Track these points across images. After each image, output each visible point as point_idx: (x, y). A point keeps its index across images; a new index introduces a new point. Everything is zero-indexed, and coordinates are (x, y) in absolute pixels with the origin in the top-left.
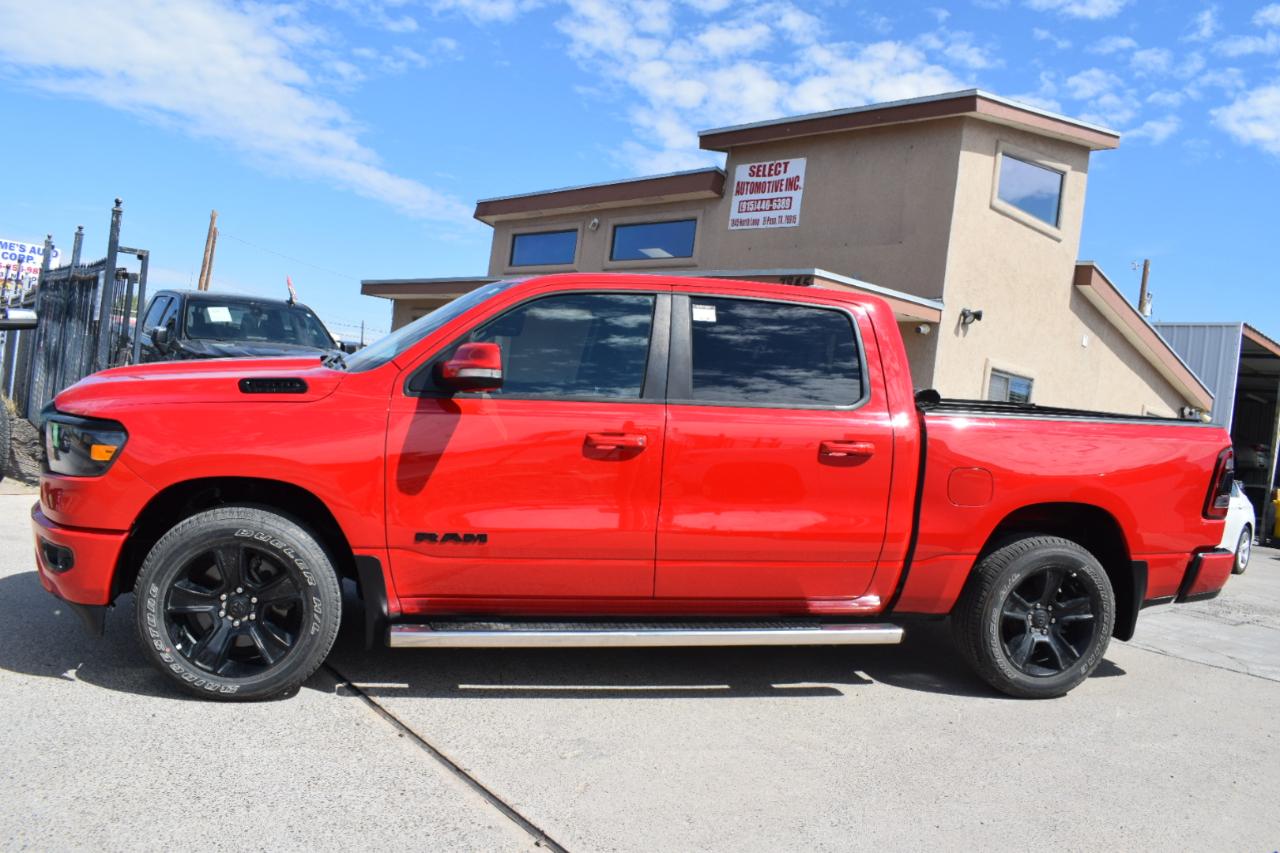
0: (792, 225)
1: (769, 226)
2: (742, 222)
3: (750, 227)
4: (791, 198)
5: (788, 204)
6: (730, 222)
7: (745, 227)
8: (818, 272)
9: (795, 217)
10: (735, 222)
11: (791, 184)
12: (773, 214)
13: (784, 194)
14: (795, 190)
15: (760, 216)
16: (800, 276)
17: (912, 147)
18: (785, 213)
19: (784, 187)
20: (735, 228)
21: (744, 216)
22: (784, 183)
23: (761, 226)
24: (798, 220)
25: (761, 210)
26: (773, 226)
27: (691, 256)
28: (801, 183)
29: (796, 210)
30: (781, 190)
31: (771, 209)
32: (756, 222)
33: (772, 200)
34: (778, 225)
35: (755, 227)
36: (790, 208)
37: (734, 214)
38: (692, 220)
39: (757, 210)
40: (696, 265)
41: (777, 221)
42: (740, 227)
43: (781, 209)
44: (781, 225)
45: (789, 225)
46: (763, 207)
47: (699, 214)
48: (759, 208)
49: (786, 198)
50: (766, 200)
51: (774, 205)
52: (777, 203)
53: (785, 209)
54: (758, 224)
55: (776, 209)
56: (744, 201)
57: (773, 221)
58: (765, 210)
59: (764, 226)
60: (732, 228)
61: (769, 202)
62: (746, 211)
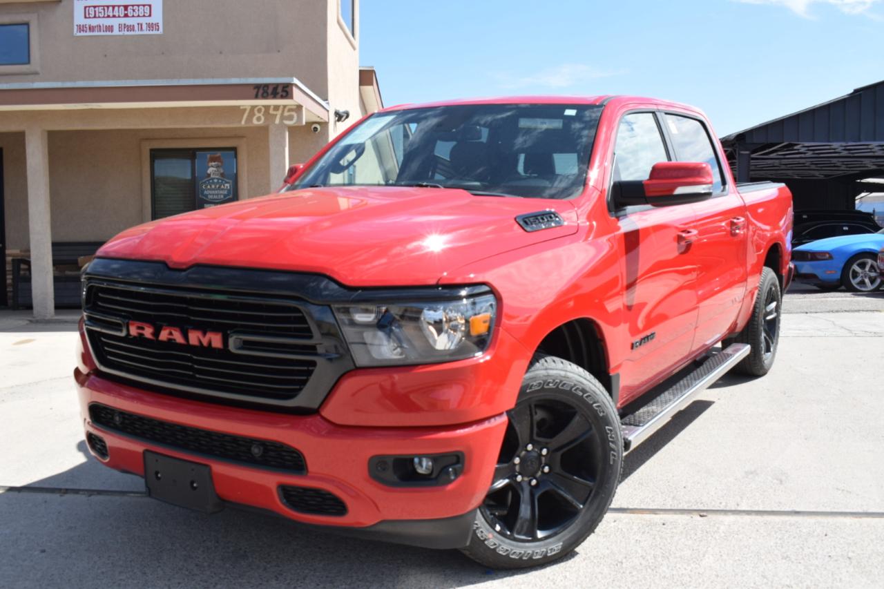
0: (155, 32)
1: (126, 33)
2: (91, 29)
3: (102, 33)
4: (150, 6)
5: (148, 12)
6: (75, 28)
7: (95, 34)
8: (296, 81)
9: (157, 25)
10: (81, 28)
12: (129, 21)
15: (115, 22)
16: (276, 86)
18: (144, 21)
20: (83, 34)
21: (94, 22)
23: (116, 32)
24: (161, 28)
25: (114, 16)
26: (132, 33)
27: (29, 62)
29: (157, 17)
31: (126, 16)
32: (110, 28)
33: (126, 7)
34: (137, 32)
35: (109, 33)
36: (150, 15)
37: (79, 19)
38: (23, 24)
39: (108, 16)
40: (36, 73)
41: (136, 28)
42: (89, 34)
43: (139, 16)
44: (141, 33)
45: (151, 33)
46: (117, 14)
47: (32, 19)
48: (111, 14)
49: (144, 6)
50: (119, 6)
51: (130, 11)
52: (134, 11)
53: (144, 16)
54: (112, 31)
55: (133, 16)
56: (89, 7)
57: (131, 28)
58: (119, 17)
59: (121, 33)
60: (79, 34)
61: (122, 8)
62: (95, 17)
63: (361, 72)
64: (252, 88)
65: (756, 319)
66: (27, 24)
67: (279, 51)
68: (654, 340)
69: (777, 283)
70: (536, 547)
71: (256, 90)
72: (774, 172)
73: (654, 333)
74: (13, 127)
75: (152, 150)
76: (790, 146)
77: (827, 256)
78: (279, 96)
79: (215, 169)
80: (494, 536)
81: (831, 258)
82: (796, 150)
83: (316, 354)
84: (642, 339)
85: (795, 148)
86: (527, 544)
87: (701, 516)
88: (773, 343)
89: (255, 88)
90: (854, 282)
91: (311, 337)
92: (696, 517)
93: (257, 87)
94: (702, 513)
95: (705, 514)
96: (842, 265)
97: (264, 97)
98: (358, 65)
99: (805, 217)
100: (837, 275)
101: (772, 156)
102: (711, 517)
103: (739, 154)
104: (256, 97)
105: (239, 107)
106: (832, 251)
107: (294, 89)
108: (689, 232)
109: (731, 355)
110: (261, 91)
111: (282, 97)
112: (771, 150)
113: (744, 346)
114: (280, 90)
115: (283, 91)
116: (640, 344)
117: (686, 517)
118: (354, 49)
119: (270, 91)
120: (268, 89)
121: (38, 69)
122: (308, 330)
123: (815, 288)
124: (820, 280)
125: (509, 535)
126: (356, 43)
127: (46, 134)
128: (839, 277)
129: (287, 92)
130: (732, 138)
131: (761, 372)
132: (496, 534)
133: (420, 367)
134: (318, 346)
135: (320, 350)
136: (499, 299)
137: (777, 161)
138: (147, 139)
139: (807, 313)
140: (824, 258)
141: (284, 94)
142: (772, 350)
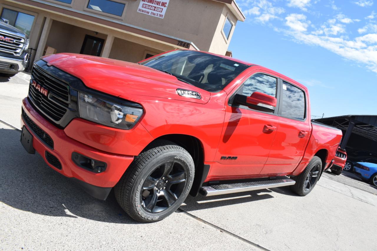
0: (161, 18)
1: (152, 15)
2: (143, 11)
3: (145, 13)
4: (162, 9)
6: (138, 9)
7: (143, 13)
8: (192, 43)
9: (162, 15)
10: (140, 10)
11: (163, 4)
12: (155, 12)
13: (160, 7)
14: (165, 7)
15: (150, 11)
16: (185, 43)
17: (207, 7)
18: (159, 13)
19: (160, 4)
20: (140, 12)
21: (144, 9)
22: (161, 3)
23: (150, 14)
24: (163, 17)
25: (151, 9)
26: (154, 16)
27: (121, 16)
28: (167, 5)
29: (163, 13)
30: (159, 5)
31: (154, 10)
32: (148, 13)
33: (155, 7)
34: (156, 16)
36: (161, 12)
37: (140, 7)
38: (123, 4)
39: (149, 9)
40: (122, 20)
41: (156, 15)
42: (141, 12)
43: (158, 11)
44: (157, 17)
45: (160, 17)
46: (152, 9)
47: (127, 3)
48: (150, 8)
49: (161, 8)
50: (153, 6)
51: (156, 9)
52: (157, 9)
53: (160, 12)
54: (149, 14)
55: (156, 11)
56: (144, 4)
57: (154, 14)
58: (152, 10)
59: (151, 15)
60: (138, 12)
61: (154, 7)
62: (145, 8)
63: (227, 52)
64: (178, 41)
65: (305, 174)
66: (125, 4)
67: (197, 35)
68: (236, 160)
69: (321, 165)
70: (151, 215)
71: (178, 43)
72: (366, 135)
73: (237, 157)
74: (105, 33)
75: (147, 54)
76: (371, 127)
77: (368, 169)
78: (185, 46)
79: (164, 67)
80: (140, 206)
81: (369, 170)
82: (373, 129)
83: (67, 107)
84: (228, 157)
85: (373, 128)
86: (148, 213)
87: (221, 231)
88: (312, 186)
89: (178, 42)
90: (374, 182)
91: (67, 100)
92: (219, 231)
93: (179, 41)
94: (222, 230)
95: (223, 231)
96: (372, 174)
97: (180, 45)
98: (227, 49)
99: (371, 154)
100: (369, 177)
101: (365, 128)
102: (224, 233)
103: (351, 123)
104: (178, 45)
105: (173, 47)
106: (370, 168)
107: (191, 46)
108: (272, 126)
109: (284, 181)
110: (180, 43)
111: (186, 47)
112: (364, 126)
113: (293, 181)
114: (186, 45)
115: (187, 45)
116: (227, 159)
117: (215, 229)
118: (227, 44)
119: (183, 44)
120: (182, 43)
121: (123, 19)
122: (68, 97)
123: (361, 179)
124: (362, 176)
125: (145, 208)
126: (228, 42)
127: (114, 38)
128: (369, 178)
129: (188, 46)
130: (350, 116)
131: (301, 194)
132: (141, 206)
133: (100, 125)
134: (69, 105)
135: (70, 106)
136: (144, 112)
137: (367, 131)
138: (147, 50)
139: (345, 184)
140: (366, 169)
141: (187, 46)
142: (310, 188)
